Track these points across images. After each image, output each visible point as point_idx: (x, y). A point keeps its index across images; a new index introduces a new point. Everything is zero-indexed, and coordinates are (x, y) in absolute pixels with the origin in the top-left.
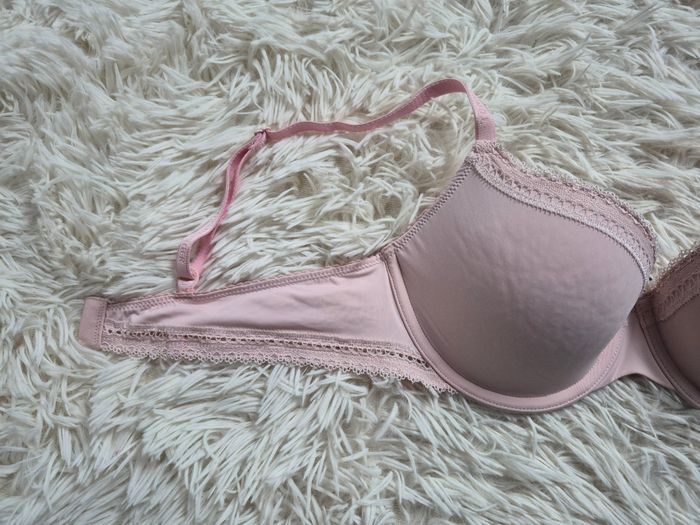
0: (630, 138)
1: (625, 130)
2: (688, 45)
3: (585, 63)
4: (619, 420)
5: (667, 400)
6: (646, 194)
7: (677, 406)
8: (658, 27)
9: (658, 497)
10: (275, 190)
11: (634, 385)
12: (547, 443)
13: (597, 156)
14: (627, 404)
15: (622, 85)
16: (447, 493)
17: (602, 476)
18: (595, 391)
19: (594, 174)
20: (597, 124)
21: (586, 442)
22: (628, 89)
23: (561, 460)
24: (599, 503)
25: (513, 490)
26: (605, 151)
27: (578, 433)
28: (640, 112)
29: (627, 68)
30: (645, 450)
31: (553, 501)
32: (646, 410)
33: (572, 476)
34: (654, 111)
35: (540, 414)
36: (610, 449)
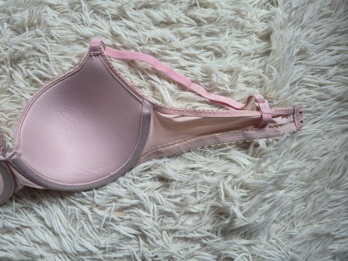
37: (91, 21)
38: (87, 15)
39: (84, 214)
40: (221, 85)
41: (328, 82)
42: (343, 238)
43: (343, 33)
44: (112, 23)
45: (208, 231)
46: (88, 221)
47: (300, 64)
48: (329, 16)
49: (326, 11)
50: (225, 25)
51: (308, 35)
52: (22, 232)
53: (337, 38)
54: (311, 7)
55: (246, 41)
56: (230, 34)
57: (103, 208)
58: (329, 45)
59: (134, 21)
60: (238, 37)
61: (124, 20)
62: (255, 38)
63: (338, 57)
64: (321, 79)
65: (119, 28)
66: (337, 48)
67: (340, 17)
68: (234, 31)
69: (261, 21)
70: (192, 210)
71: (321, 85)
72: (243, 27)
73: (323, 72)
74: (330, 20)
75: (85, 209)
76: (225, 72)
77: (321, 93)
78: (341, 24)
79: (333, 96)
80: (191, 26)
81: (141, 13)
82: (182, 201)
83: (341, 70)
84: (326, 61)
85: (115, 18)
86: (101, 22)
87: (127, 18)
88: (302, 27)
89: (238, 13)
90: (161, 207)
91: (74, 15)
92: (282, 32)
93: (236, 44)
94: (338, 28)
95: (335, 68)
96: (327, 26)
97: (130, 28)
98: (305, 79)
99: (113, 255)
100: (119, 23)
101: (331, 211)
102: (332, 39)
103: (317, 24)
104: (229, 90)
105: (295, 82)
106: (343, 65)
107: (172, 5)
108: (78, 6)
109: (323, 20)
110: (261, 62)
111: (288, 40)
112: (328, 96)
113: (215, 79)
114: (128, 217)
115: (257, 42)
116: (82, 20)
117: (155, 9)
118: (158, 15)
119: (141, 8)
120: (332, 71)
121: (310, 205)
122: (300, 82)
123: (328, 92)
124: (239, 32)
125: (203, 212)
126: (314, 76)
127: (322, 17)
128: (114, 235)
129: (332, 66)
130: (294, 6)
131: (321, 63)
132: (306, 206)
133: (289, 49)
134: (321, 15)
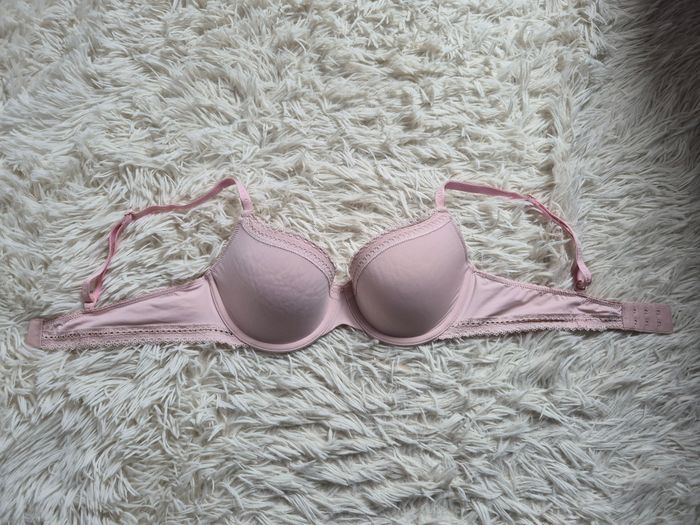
0: (338, 200)
1: (333, 196)
2: (365, 147)
3: (310, 161)
4: (338, 352)
5: (362, 336)
6: (346, 229)
7: (367, 339)
8: (348, 139)
9: (359, 389)
10: (139, 246)
11: (344, 331)
12: (300, 368)
13: (320, 211)
14: (341, 342)
15: (331, 172)
16: (245, 402)
17: (329, 382)
18: (324, 336)
19: (316, 220)
20: (319, 194)
21: (321, 364)
22: (335, 174)
23: (308, 376)
24: (328, 397)
25: (282, 396)
26: (324, 209)
27: (316, 360)
28: (341, 185)
29: (334, 162)
30: (351, 364)
31: (304, 398)
32: (351, 342)
33: (314, 383)
34: (347, 184)
35: (294, 351)
36: (333, 366)
37: (354, 161)
38: (349, 155)
39: (366, 369)
40: (502, 223)
41: (619, 215)
42: (650, 384)
43: (631, 160)
44: (376, 162)
45: (504, 381)
46: (373, 376)
47: (587, 196)
48: (614, 141)
49: (611, 136)
50: (501, 159)
51: (593, 165)
52: (299, 394)
53: (625, 166)
54: (593, 132)
55: (524, 174)
56: (506, 167)
57: (388, 363)
58: (617, 174)
59: (399, 160)
60: (515, 170)
61: (389, 158)
62: (534, 170)
63: (627, 187)
64: (612, 213)
65: (384, 168)
66: (626, 177)
67: (626, 142)
68: (510, 163)
69: (540, 151)
70: (484, 361)
71: (612, 219)
72: (520, 159)
73: (613, 204)
74: (616, 146)
75: (367, 364)
76: (505, 209)
77: (613, 228)
78: (628, 150)
79: (627, 230)
80: (462, 160)
81: (407, 150)
82: (472, 351)
83: (633, 201)
84: (616, 192)
85: (380, 157)
86: (364, 161)
87: (392, 156)
88: (586, 157)
89: (514, 144)
90: (450, 359)
91: (334, 154)
92: (565, 165)
93: (514, 177)
94: (625, 154)
95: (626, 199)
96: (613, 152)
97: (396, 168)
98: (594, 213)
99: (402, 413)
100: (384, 162)
101: (634, 356)
102: (620, 167)
103: (602, 151)
104: (512, 227)
105: (583, 217)
106: (634, 195)
107: (440, 140)
108: (337, 145)
109: (608, 146)
110: (544, 196)
111: (572, 172)
112: (620, 231)
113: (495, 216)
114: (414, 371)
115: (537, 174)
116: (344, 160)
117: (421, 144)
118: (425, 152)
119: (405, 144)
120: (623, 203)
121: (611, 351)
122: (588, 216)
123: (619, 226)
124: (515, 165)
125: (497, 362)
126: (604, 209)
127: (607, 143)
128: (401, 391)
129: (622, 197)
130: (576, 135)
131: (611, 194)
132: (606, 352)
133: (574, 183)
134: (606, 141)
